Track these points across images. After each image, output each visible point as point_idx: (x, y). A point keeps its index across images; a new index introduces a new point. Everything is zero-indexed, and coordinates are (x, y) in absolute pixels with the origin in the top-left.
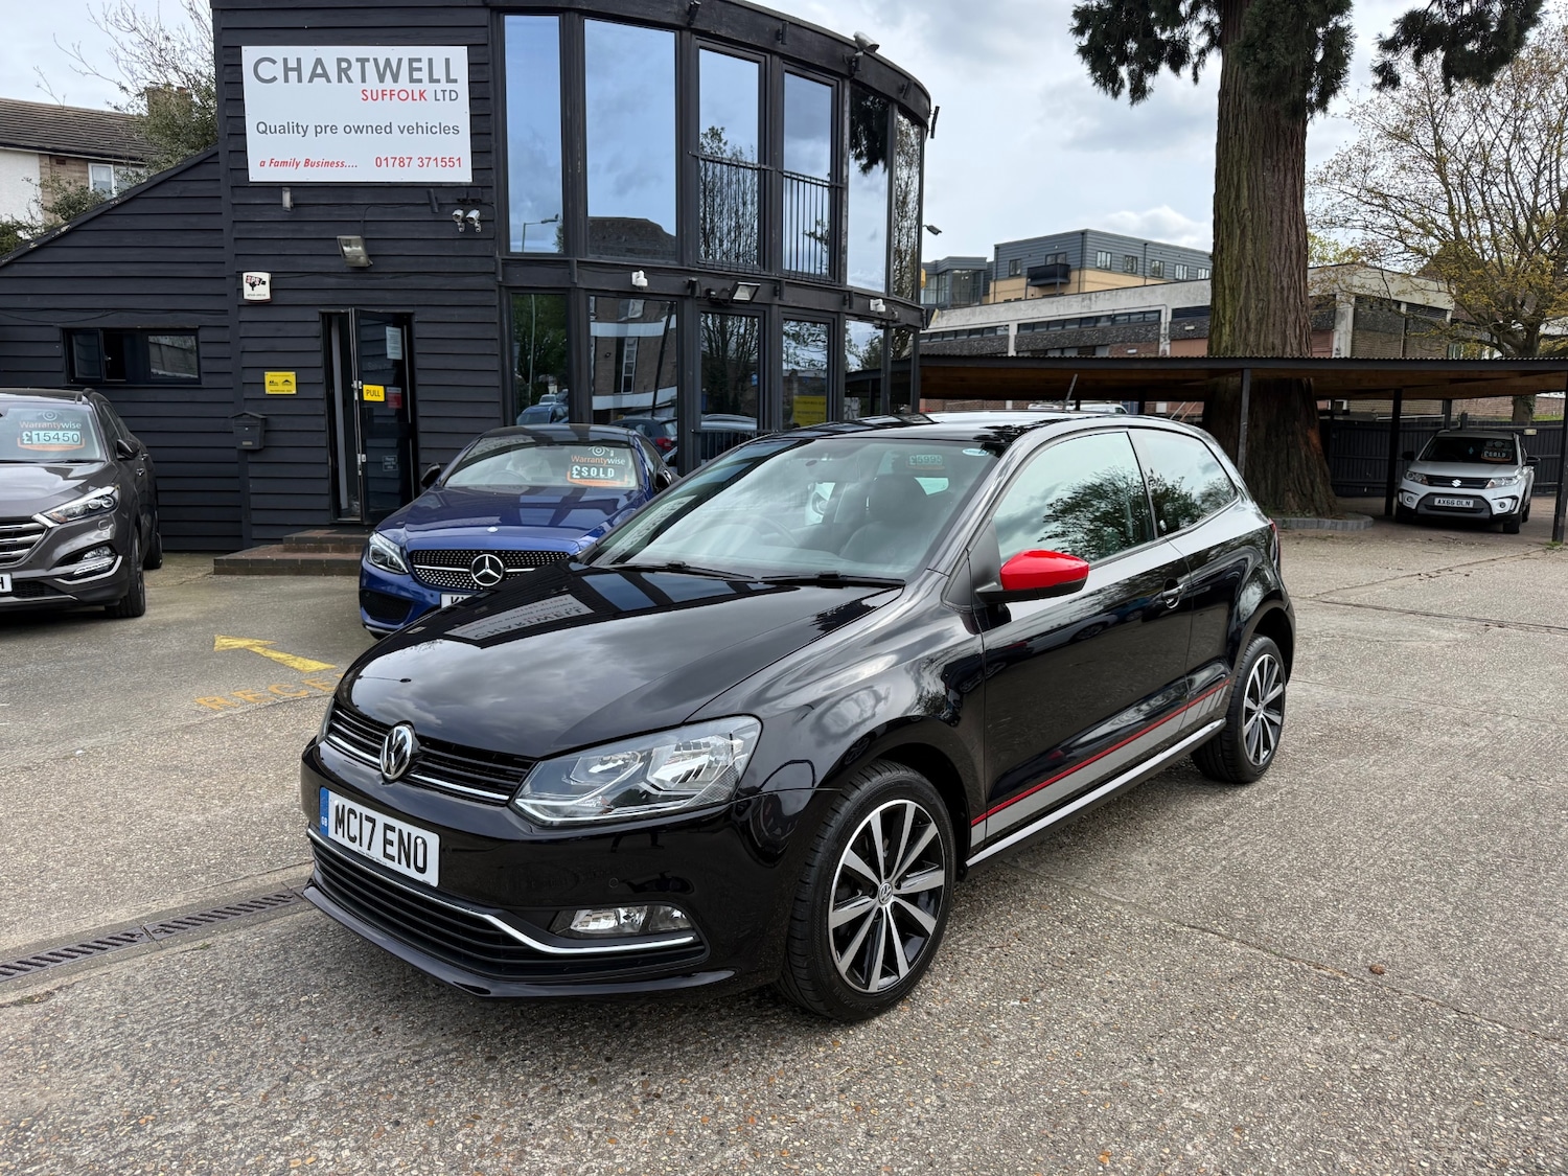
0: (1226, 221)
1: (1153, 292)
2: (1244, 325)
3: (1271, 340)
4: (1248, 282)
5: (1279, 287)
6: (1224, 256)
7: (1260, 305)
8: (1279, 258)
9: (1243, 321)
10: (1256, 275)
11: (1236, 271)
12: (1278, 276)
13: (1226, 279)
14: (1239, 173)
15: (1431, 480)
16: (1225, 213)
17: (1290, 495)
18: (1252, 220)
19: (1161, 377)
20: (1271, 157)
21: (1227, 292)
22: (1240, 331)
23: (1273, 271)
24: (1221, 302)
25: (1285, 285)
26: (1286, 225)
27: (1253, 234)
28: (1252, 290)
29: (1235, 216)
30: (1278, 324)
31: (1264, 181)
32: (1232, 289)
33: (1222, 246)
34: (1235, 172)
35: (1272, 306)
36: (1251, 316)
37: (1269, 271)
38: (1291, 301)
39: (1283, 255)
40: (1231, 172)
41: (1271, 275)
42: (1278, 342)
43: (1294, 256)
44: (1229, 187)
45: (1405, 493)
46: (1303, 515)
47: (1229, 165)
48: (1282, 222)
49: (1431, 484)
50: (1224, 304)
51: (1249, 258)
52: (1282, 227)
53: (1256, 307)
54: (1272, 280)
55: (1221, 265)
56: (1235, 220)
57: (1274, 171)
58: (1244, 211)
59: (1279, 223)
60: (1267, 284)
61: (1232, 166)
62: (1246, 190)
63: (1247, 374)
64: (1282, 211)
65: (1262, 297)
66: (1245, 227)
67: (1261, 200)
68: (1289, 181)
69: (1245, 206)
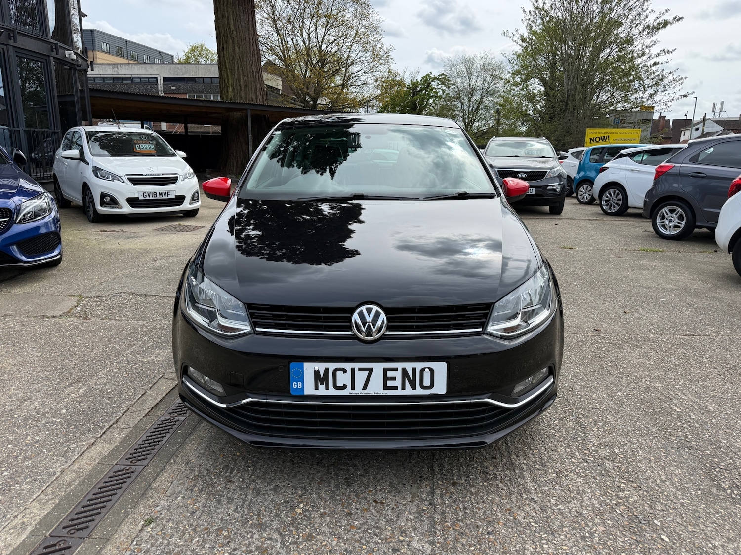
0: (224, 35)
2: (239, 88)
3: (251, 96)
4: (238, 67)
5: (251, 71)
6: (225, 52)
7: (245, 79)
8: (250, 57)
9: (238, 86)
10: (241, 64)
11: (232, 60)
12: (251, 65)
13: (227, 64)
14: (228, 11)
16: (223, 31)
18: (237, 36)
19: (204, 110)
20: (242, 6)
21: (228, 70)
22: (237, 90)
23: (248, 63)
25: (254, 70)
26: (252, 41)
27: (238, 43)
28: (240, 71)
29: (228, 33)
30: (253, 89)
31: (240, 17)
32: (231, 69)
33: (223, 47)
34: (226, 11)
35: (250, 79)
36: (241, 83)
38: (257, 78)
39: (252, 55)
40: (224, 10)
42: (254, 97)
43: (256, 57)
44: (223, 17)
50: (227, 76)
51: (237, 55)
54: (249, 67)
55: (224, 57)
56: (229, 35)
57: (243, 13)
58: (232, 31)
59: (248, 40)
60: (247, 68)
61: (224, 7)
62: (232, 21)
63: (249, 111)
64: (249, 34)
65: (245, 74)
66: (234, 39)
67: (240, 26)
68: (251, 20)
69: (233, 28)
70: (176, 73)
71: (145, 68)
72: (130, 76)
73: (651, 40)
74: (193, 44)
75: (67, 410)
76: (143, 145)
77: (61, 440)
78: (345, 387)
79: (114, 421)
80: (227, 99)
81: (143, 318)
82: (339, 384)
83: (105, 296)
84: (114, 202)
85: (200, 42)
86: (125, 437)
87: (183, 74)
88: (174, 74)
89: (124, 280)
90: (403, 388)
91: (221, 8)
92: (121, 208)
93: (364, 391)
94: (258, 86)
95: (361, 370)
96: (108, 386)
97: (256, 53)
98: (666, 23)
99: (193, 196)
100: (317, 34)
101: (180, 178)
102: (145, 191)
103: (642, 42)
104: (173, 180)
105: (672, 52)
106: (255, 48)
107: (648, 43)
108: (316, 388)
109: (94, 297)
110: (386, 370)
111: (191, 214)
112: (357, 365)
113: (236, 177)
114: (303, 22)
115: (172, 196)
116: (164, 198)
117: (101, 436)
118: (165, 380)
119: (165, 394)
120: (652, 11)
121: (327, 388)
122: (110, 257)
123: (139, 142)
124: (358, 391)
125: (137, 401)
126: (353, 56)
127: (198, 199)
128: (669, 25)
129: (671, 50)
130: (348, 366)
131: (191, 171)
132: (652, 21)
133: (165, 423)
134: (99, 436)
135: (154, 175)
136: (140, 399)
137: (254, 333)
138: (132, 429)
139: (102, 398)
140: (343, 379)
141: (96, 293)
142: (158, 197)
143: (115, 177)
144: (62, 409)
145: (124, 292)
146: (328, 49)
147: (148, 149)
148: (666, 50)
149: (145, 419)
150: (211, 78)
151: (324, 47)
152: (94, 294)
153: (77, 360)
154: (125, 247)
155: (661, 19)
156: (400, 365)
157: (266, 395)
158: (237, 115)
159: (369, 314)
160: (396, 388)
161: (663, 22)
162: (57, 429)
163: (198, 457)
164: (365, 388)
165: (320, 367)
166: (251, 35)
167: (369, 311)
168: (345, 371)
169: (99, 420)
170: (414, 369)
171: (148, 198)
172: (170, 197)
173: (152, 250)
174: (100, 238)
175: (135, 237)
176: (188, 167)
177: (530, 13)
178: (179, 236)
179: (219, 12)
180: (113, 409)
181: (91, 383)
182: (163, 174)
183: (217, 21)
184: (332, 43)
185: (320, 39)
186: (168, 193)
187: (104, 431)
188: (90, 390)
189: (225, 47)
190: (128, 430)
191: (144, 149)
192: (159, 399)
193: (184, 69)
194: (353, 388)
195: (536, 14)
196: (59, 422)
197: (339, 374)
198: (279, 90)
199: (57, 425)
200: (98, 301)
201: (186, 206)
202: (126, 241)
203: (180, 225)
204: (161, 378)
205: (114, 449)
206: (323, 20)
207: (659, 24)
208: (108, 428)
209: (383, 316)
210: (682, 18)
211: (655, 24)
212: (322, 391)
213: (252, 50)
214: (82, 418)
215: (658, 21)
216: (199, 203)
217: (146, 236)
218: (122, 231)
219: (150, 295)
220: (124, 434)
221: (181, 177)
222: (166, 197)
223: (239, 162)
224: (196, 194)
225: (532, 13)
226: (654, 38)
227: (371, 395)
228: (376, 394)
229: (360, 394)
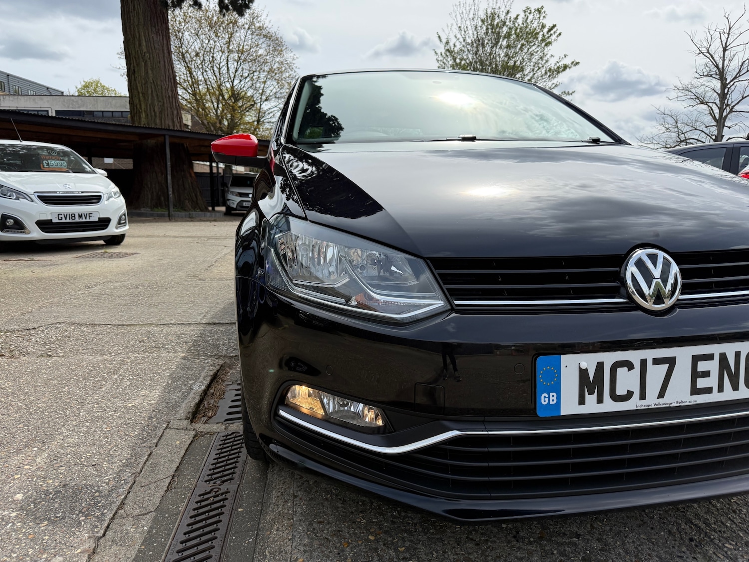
0: (134, 56)
1: (42, 99)
2: (153, 114)
3: (167, 122)
4: (152, 91)
5: (167, 96)
6: (136, 75)
7: (160, 104)
8: (166, 81)
9: (152, 111)
10: (155, 88)
11: (145, 84)
12: (167, 90)
13: (139, 88)
14: (139, 32)
16: (133, 52)
17: (187, 201)
18: (150, 59)
19: (113, 137)
20: (155, 27)
21: (141, 95)
22: (151, 116)
23: (164, 87)
24: (138, 100)
25: (170, 95)
27: (151, 66)
28: (154, 95)
29: (140, 55)
30: (169, 115)
31: (153, 39)
32: (143, 94)
33: (134, 70)
34: (137, 31)
35: (166, 105)
36: (156, 109)
37: (162, 87)
38: (174, 104)
39: (167, 79)
40: (134, 30)
41: (163, 89)
42: (171, 124)
43: (172, 81)
44: (134, 38)
45: (230, 201)
46: (195, 211)
47: (132, 26)
48: (164, 62)
49: (241, 196)
50: (140, 101)
51: (151, 79)
52: (165, 65)
53: (158, 105)
54: (164, 92)
55: (135, 80)
56: (140, 57)
57: (157, 34)
58: (145, 53)
59: (163, 63)
60: (162, 93)
61: (134, 27)
62: (144, 42)
63: (167, 137)
64: (164, 56)
65: (160, 99)
66: (146, 61)
67: (153, 48)
68: (165, 42)
69: (145, 50)
70: (71, 106)
71: (34, 100)
72: (16, 109)
73: (552, 82)
74: (87, 80)
75: (24, 494)
76: (53, 162)
77: (31, 551)
78: (630, 394)
79: (118, 503)
80: (140, 123)
81: (101, 352)
82: (621, 391)
83: (34, 329)
84: (19, 226)
85: (95, 78)
86: (149, 531)
87: (79, 107)
88: (68, 107)
89: (54, 308)
90: (721, 389)
91: (130, 28)
92: (29, 233)
93: (661, 401)
94: (175, 112)
95: (657, 361)
96: (83, 448)
97: (172, 77)
98: (565, 67)
99: (120, 219)
100: (228, 68)
102: (60, 212)
104: (96, 199)
106: (171, 72)
107: (550, 86)
108: (582, 401)
109: (18, 331)
110: (696, 359)
111: (116, 240)
112: (650, 354)
113: (151, 210)
114: (213, 57)
115: (95, 218)
116: (84, 220)
117: (104, 535)
118: (173, 431)
119: (183, 452)
120: (552, 56)
121: (600, 400)
122: (26, 285)
123: (47, 158)
124: (652, 401)
125: (143, 467)
126: (268, 92)
127: (125, 223)
128: (568, 69)
129: (571, 92)
130: (636, 356)
131: (117, 189)
132: (553, 65)
133: (207, 499)
134: (100, 534)
135: (71, 192)
136: (148, 463)
137: (453, 309)
138: (154, 514)
139: (82, 468)
140: (627, 381)
141: (19, 325)
142: (77, 220)
143: (20, 195)
144: (15, 493)
145: (60, 323)
146: (242, 83)
147: (59, 166)
148: (566, 92)
149: (169, 494)
150: (112, 112)
151: (236, 82)
152: (16, 327)
153: (16, 413)
154: (43, 275)
155: (560, 64)
156: (715, 349)
157: (483, 422)
158: (151, 142)
159: (655, 264)
160: (709, 390)
161: (563, 65)
162: (15, 531)
163: (305, 551)
164: (661, 395)
165: (589, 361)
166: (165, 58)
168: (629, 365)
169: (90, 504)
170: (738, 355)
171: (64, 220)
172: (92, 219)
173: (81, 276)
174: (4, 267)
175: (52, 265)
176: (113, 185)
177: (441, 54)
178: (110, 262)
179: (129, 33)
180: (108, 484)
181: (54, 445)
182: (82, 192)
183: (126, 43)
184: (246, 78)
185: (232, 76)
186: (90, 215)
187: (106, 525)
188: (54, 458)
189: (136, 70)
190: (148, 517)
191: (54, 166)
192: (178, 461)
193: (80, 102)
194: (643, 396)
195: (447, 56)
196: (16, 517)
197: (621, 372)
198: (188, 126)
199: (14, 524)
200: (25, 335)
201: (112, 230)
202: (43, 269)
203: (106, 252)
204: (167, 427)
205: (137, 556)
206: (236, 56)
207: (558, 68)
208: (113, 519)
210: (578, 63)
211: (556, 67)
212: (591, 406)
213: (167, 73)
214: (56, 505)
215: (558, 65)
216: (127, 227)
217: (67, 263)
218: (33, 260)
219: (100, 325)
220: (145, 524)
221: (105, 196)
222: (88, 220)
223: (155, 193)
224: (124, 217)
225: (443, 54)
226: (555, 81)
227: (672, 405)
228: (678, 405)
229: (653, 407)
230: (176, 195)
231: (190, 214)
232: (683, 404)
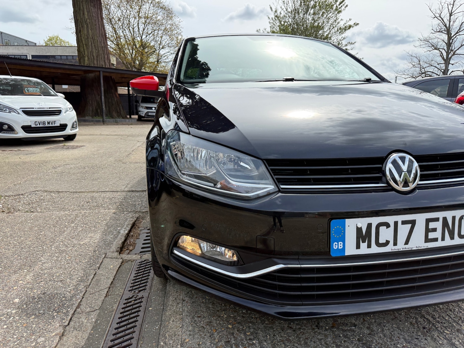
0: (81, 21)
1: (23, 48)
2: (92, 57)
3: (101, 63)
4: (91, 43)
5: (101, 46)
6: (82, 33)
7: (96, 51)
8: (100, 37)
9: (92, 56)
10: (94, 41)
11: (87, 39)
12: (100, 42)
13: (83, 41)
14: (83, 6)
15: (147, 108)
16: (79, 19)
17: (114, 112)
18: (90, 23)
19: (68, 72)
20: (93, 3)
21: (84, 46)
22: (91, 59)
23: (99, 41)
24: (82, 49)
25: (103, 46)
27: (91, 27)
28: (93, 46)
29: (84, 20)
30: (102, 59)
31: (92, 10)
32: (86, 45)
33: (80, 30)
34: (81, 5)
35: (100, 52)
36: (94, 55)
37: (97, 41)
38: (105, 51)
39: (101, 36)
40: (80, 5)
41: (98, 42)
42: (103, 64)
43: (104, 37)
44: (80, 10)
45: (141, 112)
46: (119, 118)
47: (78, 2)
48: (99, 25)
50: (84, 50)
51: (91, 35)
52: (99, 27)
53: (95, 52)
54: (99, 43)
55: (81, 36)
56: (84, 22)
57: (94, 7)
58: (87, 19)
59: (98, 25)
60: (98, 45)
61: (80, 3)
62: (86, 12)
63: (101, 72)
64: (98, 21)
65: (97, 48)
66: (88, 24)
67: (92, 16)
68: (99, 12)
69: (86, 17)
70: (41, 52)
71: (18, 49)
72: (7, 54)
73: (341, 36)
74: (51, 35)
75: (20, 299)
76: (31, 89)
77: (25, 334)
78: (387, 243)
79: (76, 305)
80: (84, 63)
81: (64, 209)
82: (382, 240)
83: (22, 194)
84: (11, 129)
85: (56, 34)
86: (96, 322)
87: (46, 53)
88: (40, 53)
89: (34, 181)
90: (443, 239)
92: (17, 133)
93: (407, 246)
94: (106, 57)
95: (404, 223)
96: (54, 270)
97: (104, 34)
98: (350, 27)
99: (73, 125)
100: (139, 28)
101: (63, 111)
102: (36, 121)
103: (337, 37)
104: (57, 112)
105: (354, 44)
106: (103, 31)
107: (340, 38)
108: (358, 247)
109: (12, 196)
110: (428, 221)
111: (71, 138)
112: (400, 218)
113: (92, 118)
114: (129, 21)
115: (57, 124)
116: (51, 125)
117: (69, 324)
118: (109, 259)
119: (115, 273)
120: (342, 19)
121: (369, 246)
122: (16, 167)
123: (28, 86)
124: (401, 246)
125: (91, 282)
126: (164, 43)
127: (76, 127)
128: (352, 28)
129: (353, 42)
130: (391, 220)
131: (71, 106)
132: (342, 25)
133: (130, 302)
134: (66, 324)
135: (42, 108)
136: (94, 280)
137: (279, 191)
138: (98, 311)
139: (54, 282)
140: (386, 234)
141: (13, 192)
142: (47, 125)
143: (11, 110)
144: (14, 298)
145: (38, 191)
146: (147, 38)
147: (35, 92)
148: (351, 42)
149: (107, 299)
150: (67, 56)
151: (144, 37)
152: (11, 194)
153: (13, 248)
154: (27, 160)
155: (347, 24)
156: (440, 215)
157: (298, 259)
158: (91, 75)
160: (436, 240)
161: (348, 26)
162: (15, 322)
163: (190, 335)
164: (407, 243)
165: (362, 223)
166: (100, 23)
167: (403, 159)
168: (387, 225)
169: (59, 305)
170: (454, 218)
171: (38, 126)
172: (56, 125)
173: (50, 161)
174: (3, 155)
175: (31, 154)
176: (68, 103)
177: (272, 19)
178: (67, 152)
179: (76, 6)
180: (70, 292)
181: (37, 268)
182: (50, 108)
183: (75, 12)
184: (150, 34)
185: (141, 33)
186: (54, 122)
187: (70, 318)
188: (38, 276)
189: (81, 30)
190: (95, 313)
191: (32, 92)
192: (112, 278)
193: (47, 50)
194: (395, 244)
195: (276, 20)
196: (16, 313)
197: (382, 229)
198: (114, 64)
199: (14, 317)
200: (17, 199)
201: (68, 131)
202: (26, 156)
203: (65, 145)
204: (105, 257)
205: (89, 337)
206: (143, 20)
207: (345, 27)
208: (73, 314)
209: (416, 164)
210: (358, 24)
211: (344, 27)
212: (364, 250)
213: (101, 32)
214: (39, 306)
215: (345, 25)
216: (77, 130)
217: (41, 152)
218: (20, 150)
219: (62, 192)
220: (93, 317)
222: (53, 125)
223: (94, 108)
224: (75, 123)
225: (273, 19)
226: (343, 35)
227: (413, 249)
228: (417, 249)
229: (402, 250)
230: (107, 108)
231: (116, 120)
232: (420, 248)
